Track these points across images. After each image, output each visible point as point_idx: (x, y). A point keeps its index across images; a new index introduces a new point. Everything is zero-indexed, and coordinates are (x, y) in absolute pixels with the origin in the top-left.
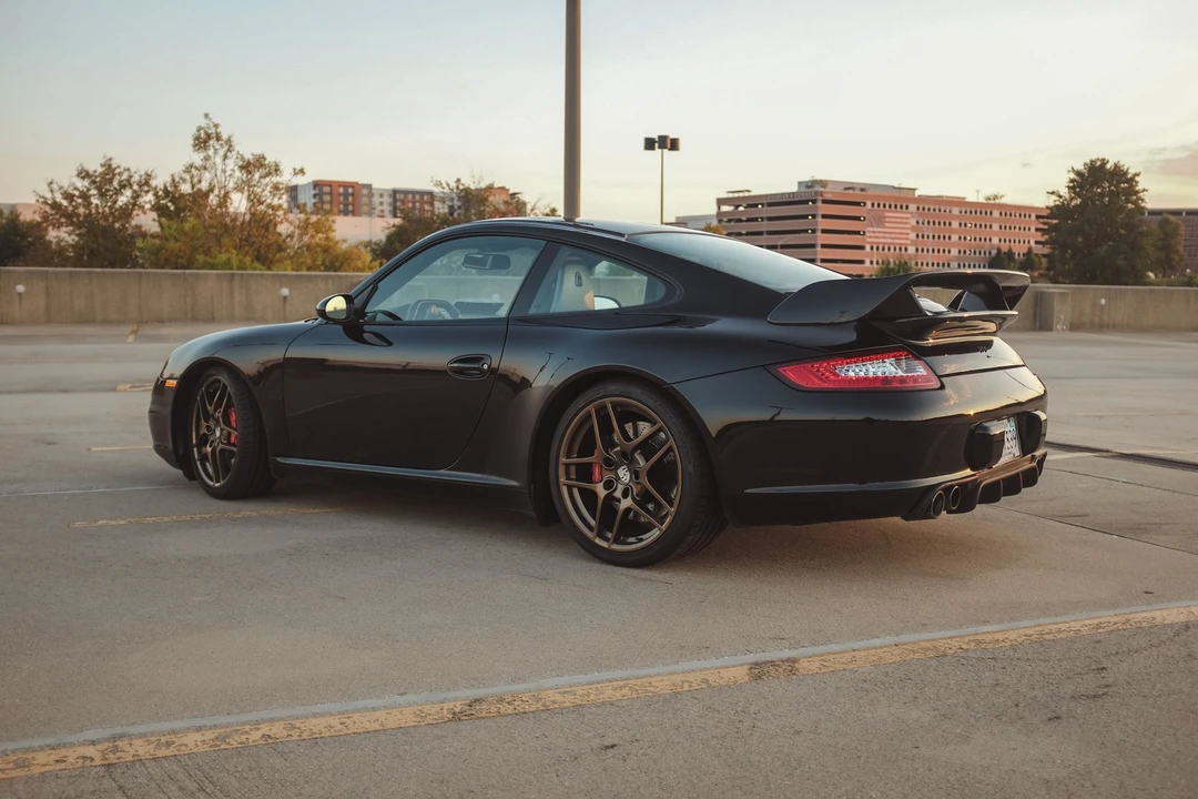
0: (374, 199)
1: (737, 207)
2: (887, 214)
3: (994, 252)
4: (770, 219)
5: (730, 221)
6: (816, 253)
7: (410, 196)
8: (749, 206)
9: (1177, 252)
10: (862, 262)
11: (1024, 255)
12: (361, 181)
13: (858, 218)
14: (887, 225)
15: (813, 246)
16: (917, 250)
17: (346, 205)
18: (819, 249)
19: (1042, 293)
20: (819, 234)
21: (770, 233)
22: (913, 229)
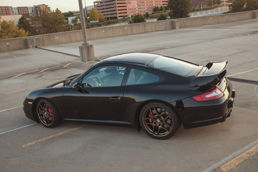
0: (13, 10)
1: (98, 3)
2: (131, 2)
3: (154, 7)
4: (106, 5)
5: (97, 7)
6: (117, 12)
7: (22, 9)
8: (101, 3)
9: (190, 3)
10: (127, 13)
11: (160, 7)
12: (9, 6)
13: (125, 3)
14: (131, 4)
15: (116, 10)
16: (138, 9)
17: (6, 12)
18: (117, 11)
19: (173, 21)
20: (117, 7)
21: (106, 8)
22: (137, 4)
